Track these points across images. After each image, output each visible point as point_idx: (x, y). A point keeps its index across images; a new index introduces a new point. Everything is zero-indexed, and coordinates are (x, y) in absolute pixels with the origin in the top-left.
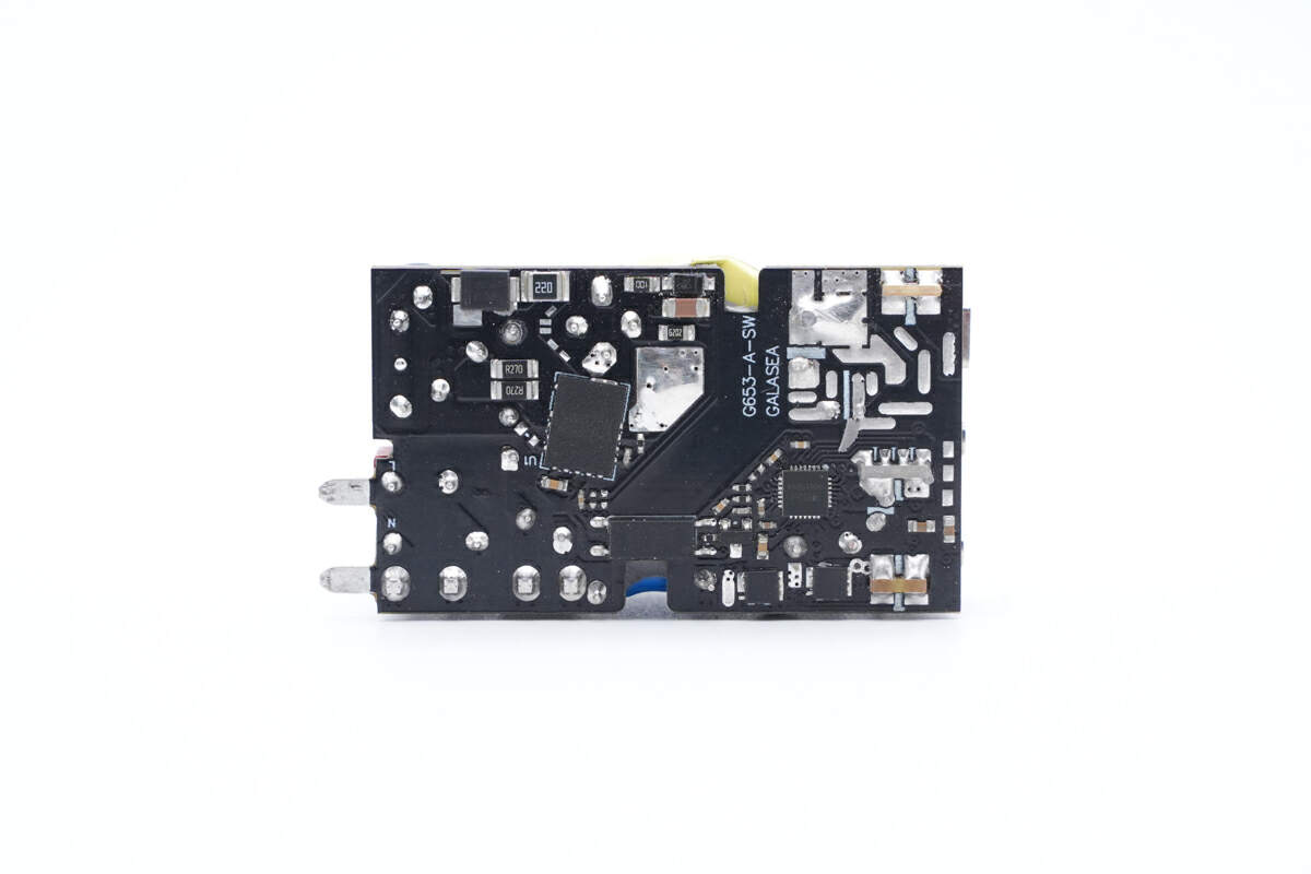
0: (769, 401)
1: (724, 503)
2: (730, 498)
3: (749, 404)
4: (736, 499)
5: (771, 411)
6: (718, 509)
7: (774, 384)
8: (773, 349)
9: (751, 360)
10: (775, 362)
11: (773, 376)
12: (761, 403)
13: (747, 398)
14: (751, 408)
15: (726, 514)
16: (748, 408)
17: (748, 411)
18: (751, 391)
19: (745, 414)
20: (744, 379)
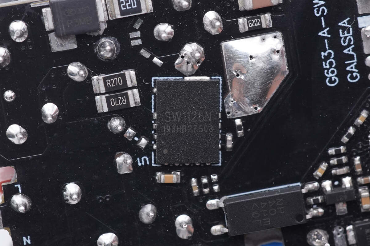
0: (348, 68)
1: (323, 167)
2: (328, 161)
3: (330, 75)
4: (334, 161)
5: (352, 78)
6: (319, 173)
7: (351, 53)
8: (345, 21)
9: (326, 35)
10: (348, 32)
11: (349, 45)
12: (342, 73)
13: (328, 69)
14: (333, 79)
15: (327, 176)
16: (331, 78)
17: (331, 81)
18: (331, 63)
19: (328, 84)
20: (323, 54)
